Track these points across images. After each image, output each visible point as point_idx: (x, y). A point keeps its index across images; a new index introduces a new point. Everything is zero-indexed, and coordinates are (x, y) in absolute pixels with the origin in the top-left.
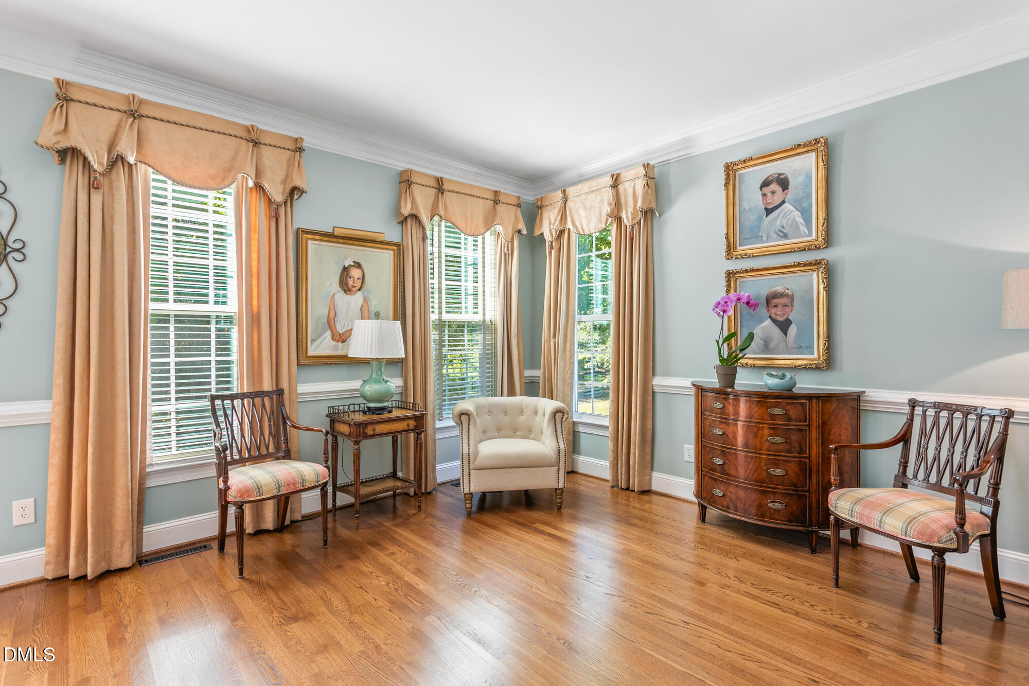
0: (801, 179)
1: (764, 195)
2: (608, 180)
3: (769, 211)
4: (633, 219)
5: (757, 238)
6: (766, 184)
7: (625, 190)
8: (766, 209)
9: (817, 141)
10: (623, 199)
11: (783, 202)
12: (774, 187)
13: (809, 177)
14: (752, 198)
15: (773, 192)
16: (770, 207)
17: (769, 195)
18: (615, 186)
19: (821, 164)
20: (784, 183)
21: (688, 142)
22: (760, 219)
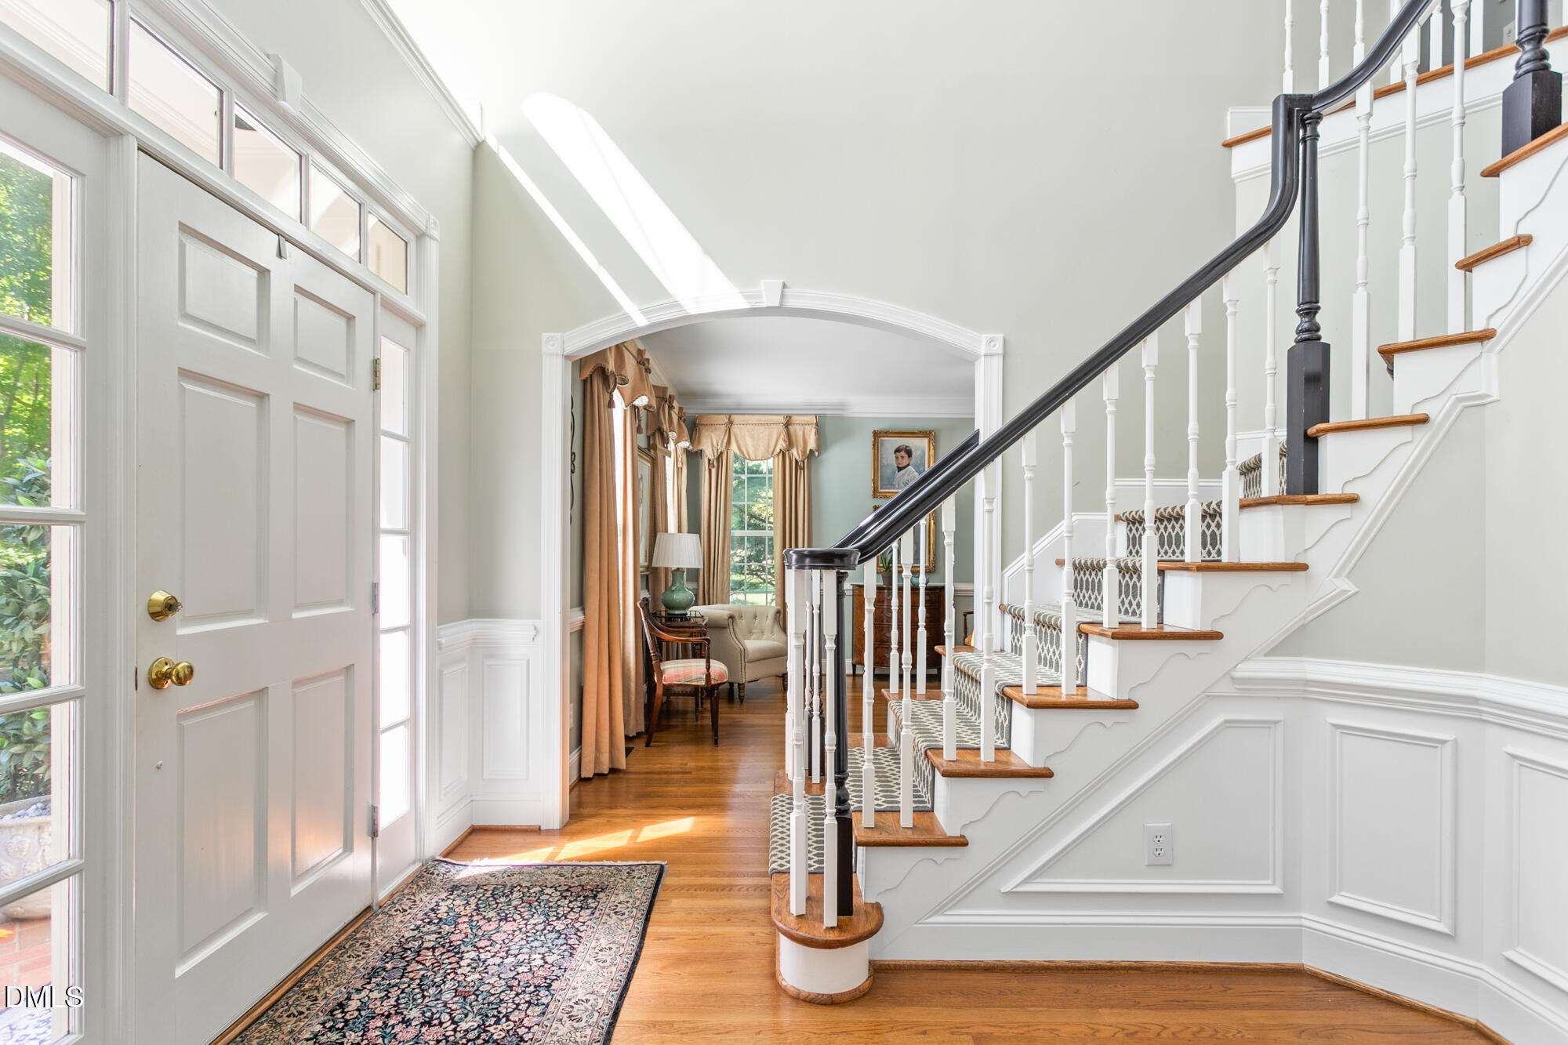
0: (919, 452)
1: (897, 458)
2: (782, 419)
3: (900, 469)
4: (803, 456)
5: (892, 486)
6: (898, 451)
7: (795, 431)
8: (898, 467)
9: (930, 432)
10: (794, 438)
11: (908, 465)
12: (903, 453)
13: (924, 453)
14: (889, 459)
15: (902, 457)
16: (901, 466)
17: (900, 458)
18: (787, 425)
19: (932, 447)
20: (909, 453)
21: (841, 406)
22: (894, 473)
